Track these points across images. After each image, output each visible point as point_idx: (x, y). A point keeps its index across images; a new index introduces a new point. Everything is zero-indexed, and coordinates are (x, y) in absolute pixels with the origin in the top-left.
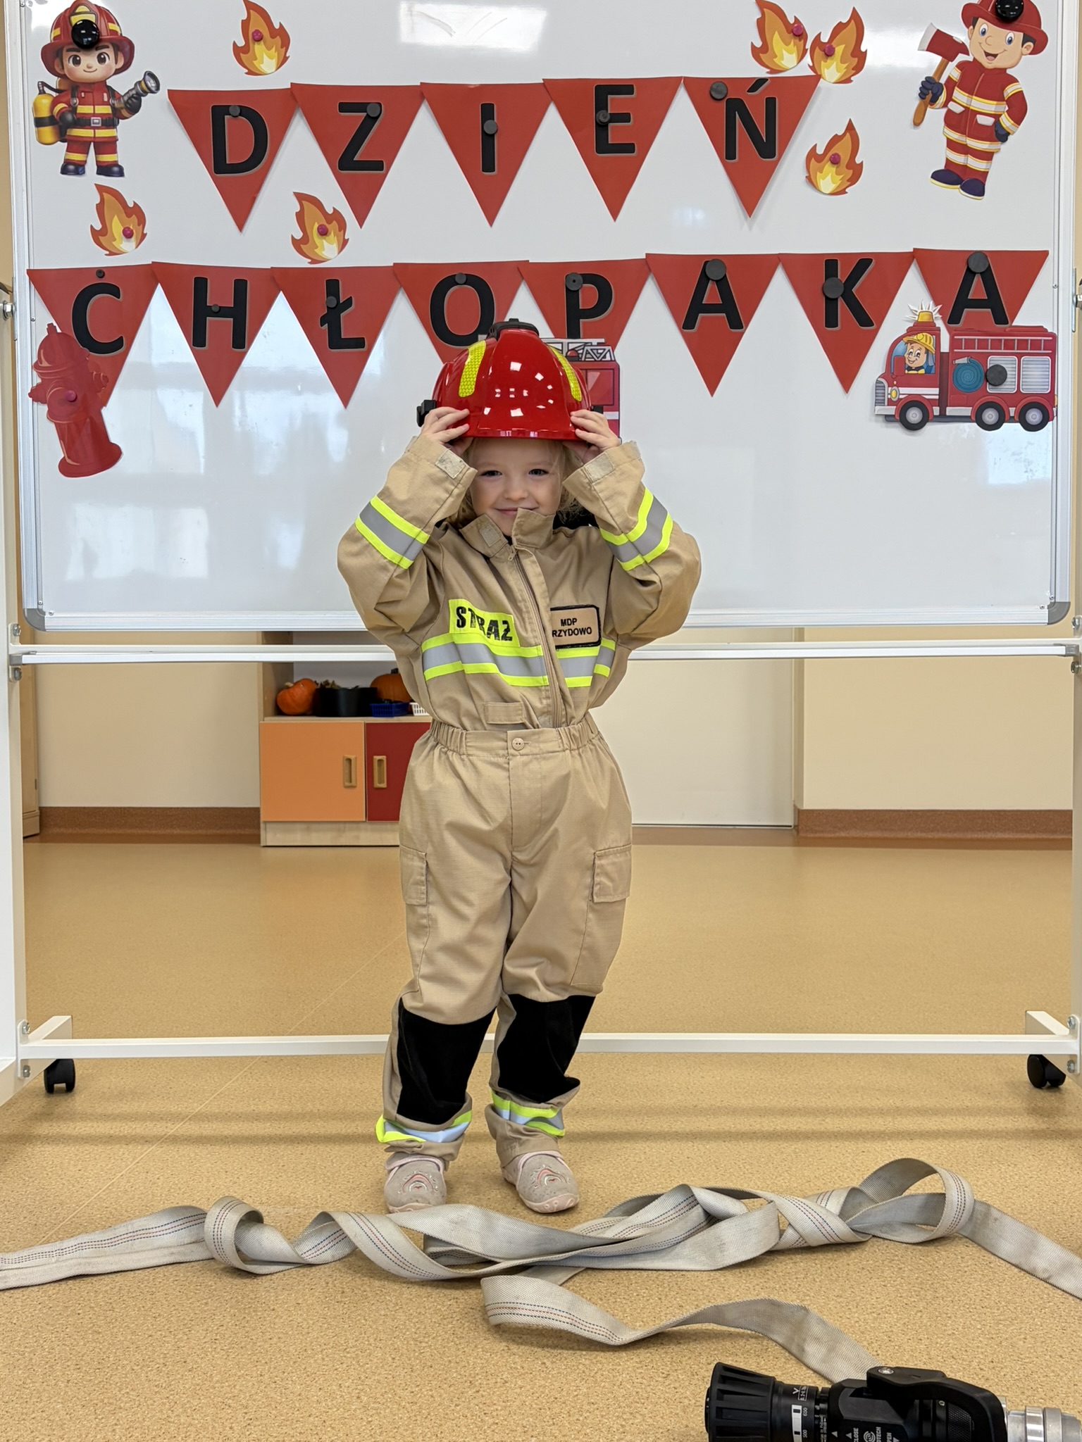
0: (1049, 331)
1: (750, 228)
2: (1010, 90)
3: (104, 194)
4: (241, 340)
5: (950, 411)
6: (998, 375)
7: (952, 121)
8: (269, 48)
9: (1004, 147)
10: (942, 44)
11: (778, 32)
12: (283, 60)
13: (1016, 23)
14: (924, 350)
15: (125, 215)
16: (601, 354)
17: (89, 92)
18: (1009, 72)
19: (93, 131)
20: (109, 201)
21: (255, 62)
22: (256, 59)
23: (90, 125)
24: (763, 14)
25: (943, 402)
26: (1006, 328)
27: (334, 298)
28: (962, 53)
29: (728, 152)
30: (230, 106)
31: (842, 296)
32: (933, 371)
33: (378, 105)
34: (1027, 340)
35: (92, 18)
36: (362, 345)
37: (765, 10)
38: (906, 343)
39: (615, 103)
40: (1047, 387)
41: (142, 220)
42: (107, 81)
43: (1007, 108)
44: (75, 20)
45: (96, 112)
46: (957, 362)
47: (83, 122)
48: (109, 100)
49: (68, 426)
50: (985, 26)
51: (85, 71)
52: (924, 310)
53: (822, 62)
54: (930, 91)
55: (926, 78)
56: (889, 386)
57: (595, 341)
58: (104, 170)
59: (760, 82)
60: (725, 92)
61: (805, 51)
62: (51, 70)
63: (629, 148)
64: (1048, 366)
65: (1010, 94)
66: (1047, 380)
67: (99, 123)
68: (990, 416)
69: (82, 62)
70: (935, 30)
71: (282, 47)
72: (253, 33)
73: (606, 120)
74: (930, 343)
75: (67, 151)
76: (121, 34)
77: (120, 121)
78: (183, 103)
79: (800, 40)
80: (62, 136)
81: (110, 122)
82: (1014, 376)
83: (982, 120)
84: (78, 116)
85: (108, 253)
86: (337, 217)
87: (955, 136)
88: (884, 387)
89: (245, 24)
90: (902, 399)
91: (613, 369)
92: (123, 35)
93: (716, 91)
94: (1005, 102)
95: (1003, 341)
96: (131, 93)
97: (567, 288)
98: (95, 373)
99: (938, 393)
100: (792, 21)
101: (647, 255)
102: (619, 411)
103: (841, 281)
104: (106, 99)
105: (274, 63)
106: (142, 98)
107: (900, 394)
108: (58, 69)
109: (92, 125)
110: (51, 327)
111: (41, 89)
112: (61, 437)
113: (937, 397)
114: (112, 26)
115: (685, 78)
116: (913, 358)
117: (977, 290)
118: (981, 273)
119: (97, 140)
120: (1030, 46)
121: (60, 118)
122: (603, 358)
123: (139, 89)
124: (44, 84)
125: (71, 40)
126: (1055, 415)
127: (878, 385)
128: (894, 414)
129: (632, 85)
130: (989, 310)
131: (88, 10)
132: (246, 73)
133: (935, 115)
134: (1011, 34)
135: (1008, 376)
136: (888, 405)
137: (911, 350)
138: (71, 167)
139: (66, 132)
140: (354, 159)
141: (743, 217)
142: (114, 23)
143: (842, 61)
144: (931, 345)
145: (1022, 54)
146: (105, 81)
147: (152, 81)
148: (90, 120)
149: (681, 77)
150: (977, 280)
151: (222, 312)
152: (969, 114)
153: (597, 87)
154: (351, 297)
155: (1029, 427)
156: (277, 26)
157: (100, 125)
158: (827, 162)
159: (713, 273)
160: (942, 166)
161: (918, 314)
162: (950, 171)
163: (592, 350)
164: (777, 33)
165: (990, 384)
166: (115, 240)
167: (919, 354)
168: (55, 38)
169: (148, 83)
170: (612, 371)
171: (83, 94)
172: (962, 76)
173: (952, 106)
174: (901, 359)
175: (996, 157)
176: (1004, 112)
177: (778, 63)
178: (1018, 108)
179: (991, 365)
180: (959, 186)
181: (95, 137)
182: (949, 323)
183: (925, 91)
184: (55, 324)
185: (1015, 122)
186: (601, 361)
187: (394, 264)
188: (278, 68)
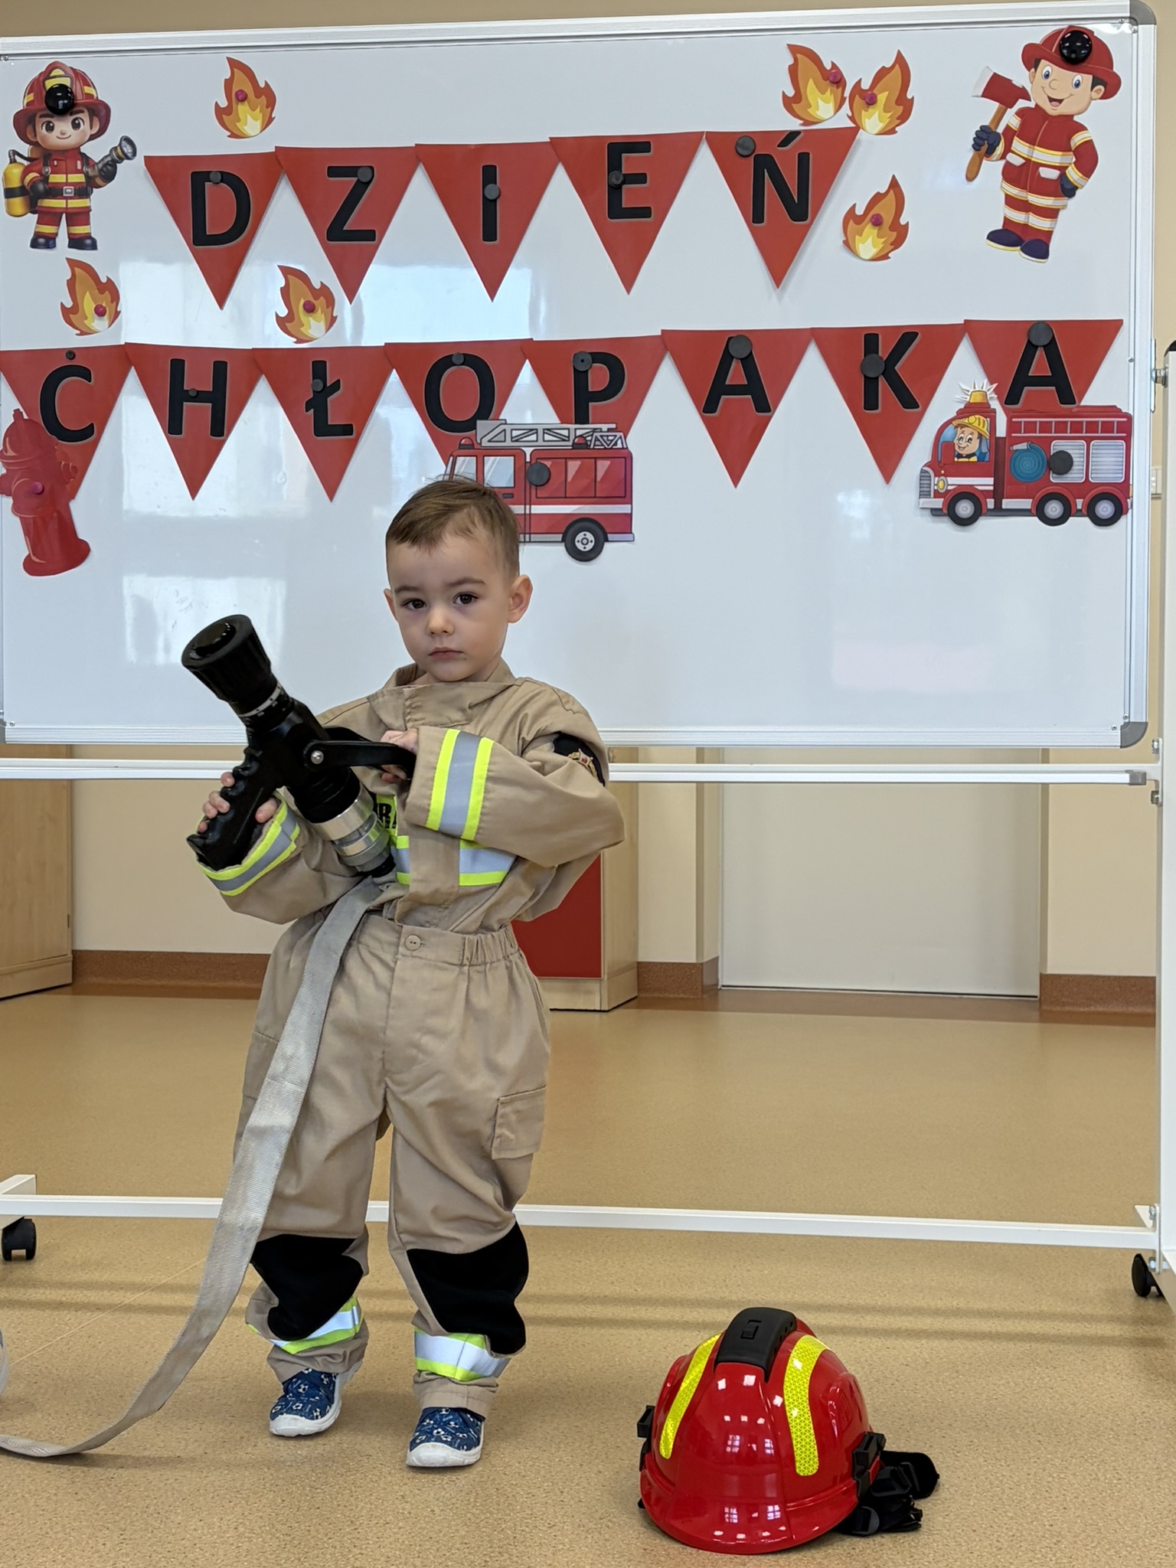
0: (1124, 411)
1: (780, 298)
2: (1078, 139)
3: (76, 269)
4: (220, 428)
5: (1007, 503)
6: (1063, 462)
7: (1011, 174)
8: (253, 109)
9: (1071, 203)
10: (1000, 90)
11: (813, 80)
12: (268, 121)
13: (1084, 64)
14: (976, 435)
15: (97, 291)
16: (612, 441)
17: (62, 160)
18: (1076, 118)
19: (64, 201)
20: (82, 277)
21: (238, 124)
22: (239, 120)
23: (62, 194)
24: (796, 59)
25: (998, 494)
26: (1072, 409)
27: (319, 381)
28: (1022, 98)
29: (755, 215)
30: (210, 172)
31: (883, 374)
32: (987, 459)
33: (369, 170)
34: (1098, 422)
35: (67, 82)
36: (350, 431)
37: (799, 56)
38: (956, 427)
39: (630, 163)
40: (1121, 475)
41: (115, 297)
42: (82, 148)
43: (1074, 160)
44: (49, 84)
45: (69, 181)
46: (1015, 447)
47: (55, 192)
48: (82, 167)
49: (35, 522)
50: (1048, 68)
51: (58, 137)
52: (977, 389)
53: (863, 112)
54: (986, 142)
55: (981, 127)
56: (935, 476)
57: (605, 427)
58: (76, 242)
59: (792, 135)
60: (753, 147)
61: (843, 100)
62: (23, 136)
63: (645, 212)
64: (1122, 451)
65: (1078, 144)
66: (1121, 467)
67: (71, 193)
68: (1054, 509)
69: (55, 128)
70: (992, 74)
71: (267, 107)
72: (236, 94)
73: (619, 182)
74: (983, 427)
75: (38, 223)
76: (97, 98)
77: (94, 190)
78: (161, 170)
79: (838, 87)
80: (32, 208)
81: (83, 192)
82: (1082, 464)
83: (1045, 173)
84: (50, 185)
85: (78, 332)
86: (325, 292)
87: (1014, 191)
88: (930, 477)
89: (228, 84)
90: (950, 490)
91: (625, 458)
92: (99, 98)
93: (742, 147)
94: (1072, 153)
95: (1069, 424)
96: (106, 161)
97: (575, 369)
98: (63, 463)
99: (992, 483)
100: (828, 66)
101: (663, 331)
102: (631, 503)
103: (882, 358)
104: (79, 167)
105: (258, 124)
106: (118, 165)
107: (948, 485)
108: (30, 137)
109: (65, 195)
110: (17, 413)
111: (12, 157)
112: (27, 533)
113: (992, 488)
114: (87, 90)
115: (707, 132)
116: (963, 444)
117: (1040, 366)
118: (1044, 346)
119: (69, 211)
120: (1100, 90)
121: (31, 187)
122: (614, 445)
123: (114, 154)
124: (15, 153)
125: (44, 105)
126: (1129, 507)
127: (922, 474)
128: (941, 507)
129: (649, 143)
130: (1054, 388)
131: (62, 73)
132: (229, 136)
133: (992, 169)
134: (1078, 77)
135: (1075, 463)
136: (935, 497)
137: (962, 435)
138: (41, 240)
139: (37, 203)
140: (344, 229)
141: (772, 289)
142: (89, 86)
143: (886, 110)
144: (985, 429)
145: (1092, 99)
146: (79, 148)
147: (128, 146)
148: (62, 189)
149: (703, 132)
150: (1040, 353)
151: (199, 397)
152: (1030, 166)
153: (609, 145)
154: (339, 380)
155: (1100, 522)
156: (262, 85)
157: (72, 195)
158: (868, 223)
159: (739, 351)
160: (999, 225)
161: (969, 393)
162: (1007, 230)
163: (601, 436)
164: (811, 82)
165: (1054, 473)
166: (86, 318)
167: (970, 439)
168: (28, 104)
169: (125, 150)
170: (625, 459)
171: (55, 163)
172: (1022, 125)
173: (1010, 157)
174: (950, 446)
175: (1062, 214)
176: (1071, 164)
177: (813, 114)
178: (1087, 158)
179: (1055, 451)
180: (1019, 248)
181: (67, 208)
182: (1006, 403)
183: (980, 142)
184: (22, 410)
185: (1084, 175)
186: (611, 448)
187: (386, 344)
188: (261, 131)
